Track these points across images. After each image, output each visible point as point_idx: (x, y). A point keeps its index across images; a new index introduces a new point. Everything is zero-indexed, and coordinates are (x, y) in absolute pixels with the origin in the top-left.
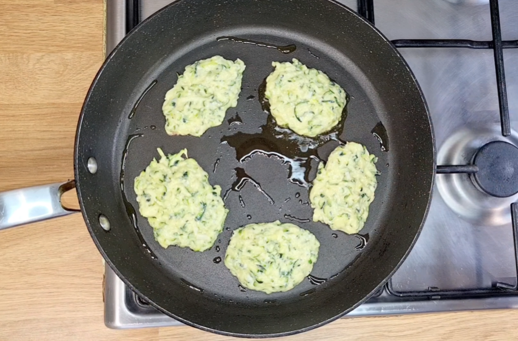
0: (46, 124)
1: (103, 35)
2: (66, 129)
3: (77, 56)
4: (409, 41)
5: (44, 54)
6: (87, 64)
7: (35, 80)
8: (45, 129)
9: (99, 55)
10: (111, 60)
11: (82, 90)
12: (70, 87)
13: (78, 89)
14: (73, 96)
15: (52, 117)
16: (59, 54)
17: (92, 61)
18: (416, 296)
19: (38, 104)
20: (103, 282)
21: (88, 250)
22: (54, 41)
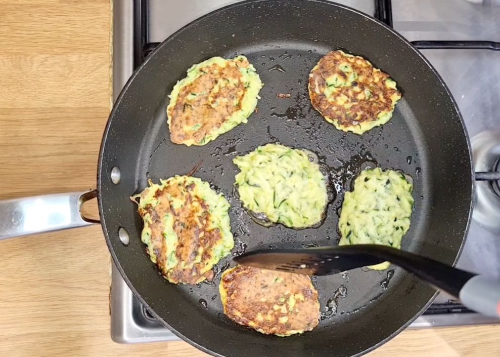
0: (50, 129)
1: (110, 36)
2: (72, 135)
3: (83, 58)
4: (428, 43)
5: (48, 56)
6: (93, 67)
7: (39, 83)
8: (49, 135)
9: (106, 57)
10: (144, 67)
11: (88, 94)
12: (76, 91)
13: (84, 92)
14: (79, 100)
15: (57, 122)
16: (64, 56)
17: (98, 63)
18: (436, 309)
19: (42, 108)
20: (110, 295)
21: (93, 261)
22: (59, 43)
